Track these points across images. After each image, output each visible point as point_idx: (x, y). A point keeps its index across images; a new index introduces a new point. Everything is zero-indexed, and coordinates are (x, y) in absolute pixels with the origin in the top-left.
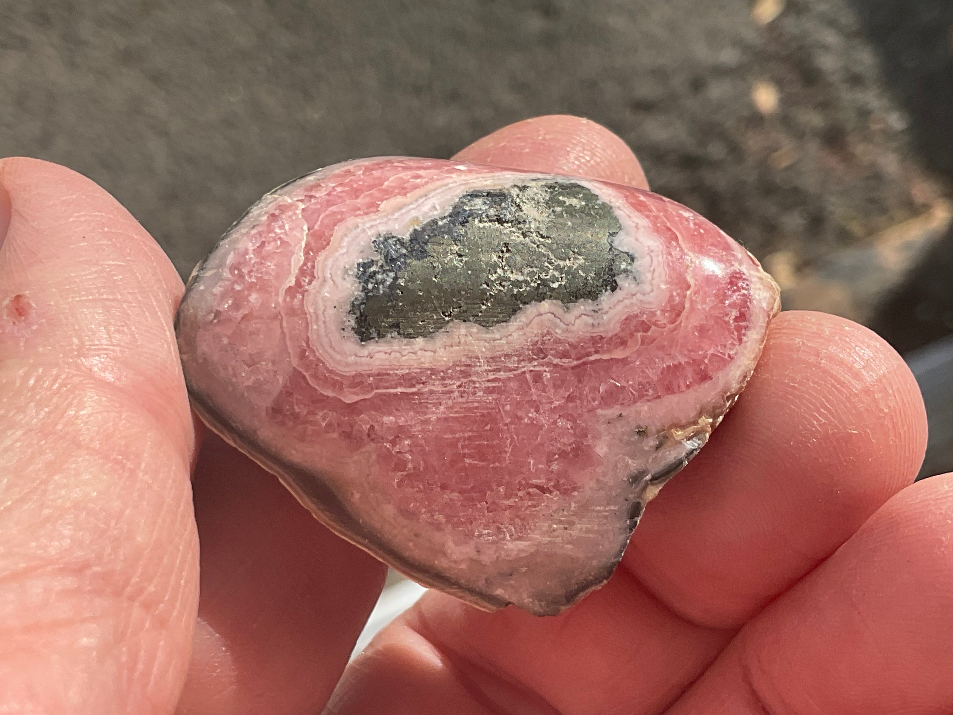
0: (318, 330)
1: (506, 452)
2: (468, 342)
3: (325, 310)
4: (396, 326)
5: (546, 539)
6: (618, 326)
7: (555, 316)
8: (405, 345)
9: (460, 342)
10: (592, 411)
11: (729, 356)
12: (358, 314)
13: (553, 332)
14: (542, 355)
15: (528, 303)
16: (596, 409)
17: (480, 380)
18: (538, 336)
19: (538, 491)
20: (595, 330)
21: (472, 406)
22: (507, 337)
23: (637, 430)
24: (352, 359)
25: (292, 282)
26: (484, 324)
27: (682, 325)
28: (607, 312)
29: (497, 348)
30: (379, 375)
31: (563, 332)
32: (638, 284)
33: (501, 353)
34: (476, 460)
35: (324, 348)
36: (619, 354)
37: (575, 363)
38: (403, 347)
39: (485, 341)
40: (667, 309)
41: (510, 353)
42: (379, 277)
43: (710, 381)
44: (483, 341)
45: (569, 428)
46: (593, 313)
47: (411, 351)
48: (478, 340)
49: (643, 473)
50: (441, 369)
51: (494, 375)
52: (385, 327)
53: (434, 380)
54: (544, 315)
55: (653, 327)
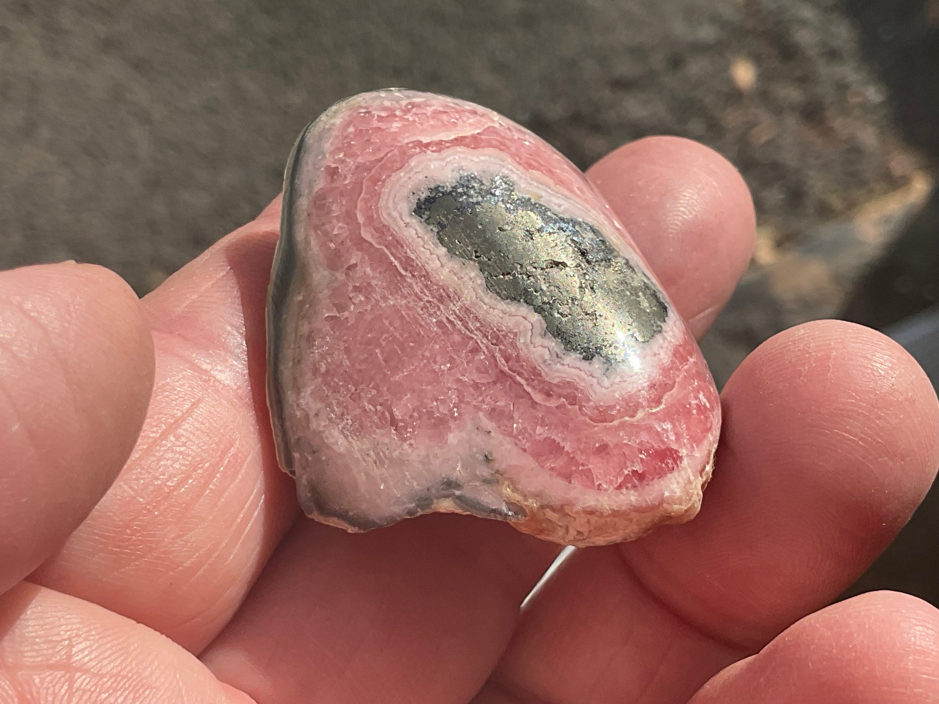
0: (401, 177)
1: (403, 372)
2: (466, 284)
3: (419, 172)
4: (442, 226)
5: (358, 455)
6: (558, 380)
7: (532, 330)
8: (433, 243)
9: (462, 278)
10: (477, 408)
11: (600, 485)
12: (432, 196)
13: (518, 337)
14: (494, 341)
15: (527, 303)
16: (482, 411)
17: (443, 312)
18: (507, 328)
19: (389, 419)
20: (543, 366)
21: (420, 321)
22: (490, 308)
23: (486, 453)
24: (395, 214)
25: (425, 140)
26: (489, 285)
27: (596, 428)
28: (563, 365)
29: (477, 307)
30: (398, 242)
31: (524, 343)
32: (604, 374)
33: (474, 311)
34: (382, 357)
35: (391, 190)
36: (537, 397)
37: (506, 369)
38: (430, 243)
39: (476, 294)
40: (599, 408)
41: (479, 318)
42: (472, 192)
43: (567, 483)
44: (475, 293)
45: (453, 402)
46: (555, 355)
47: (431, 249)
48: (474, 289)
49: (458, 486)
50: (432, 280)
51: (455, 319)
52: (436, 220)
53: (421, 281)
54: (527, 321)
55: (577, 407)
